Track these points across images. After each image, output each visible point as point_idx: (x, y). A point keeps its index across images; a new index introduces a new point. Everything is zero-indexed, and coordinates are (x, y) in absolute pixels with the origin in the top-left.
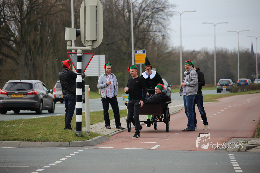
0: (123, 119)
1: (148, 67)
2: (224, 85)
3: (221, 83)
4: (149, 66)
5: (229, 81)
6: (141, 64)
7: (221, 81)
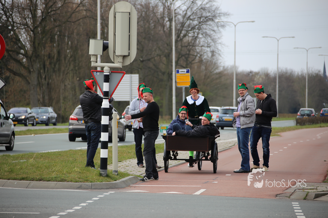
0: (160, 156)
1: (193, 91)
2: (306, 115)
3: (302, 113)
4: (195, 90)
5: (311, 110)
6: (184, 87)
7: (302, 110)
